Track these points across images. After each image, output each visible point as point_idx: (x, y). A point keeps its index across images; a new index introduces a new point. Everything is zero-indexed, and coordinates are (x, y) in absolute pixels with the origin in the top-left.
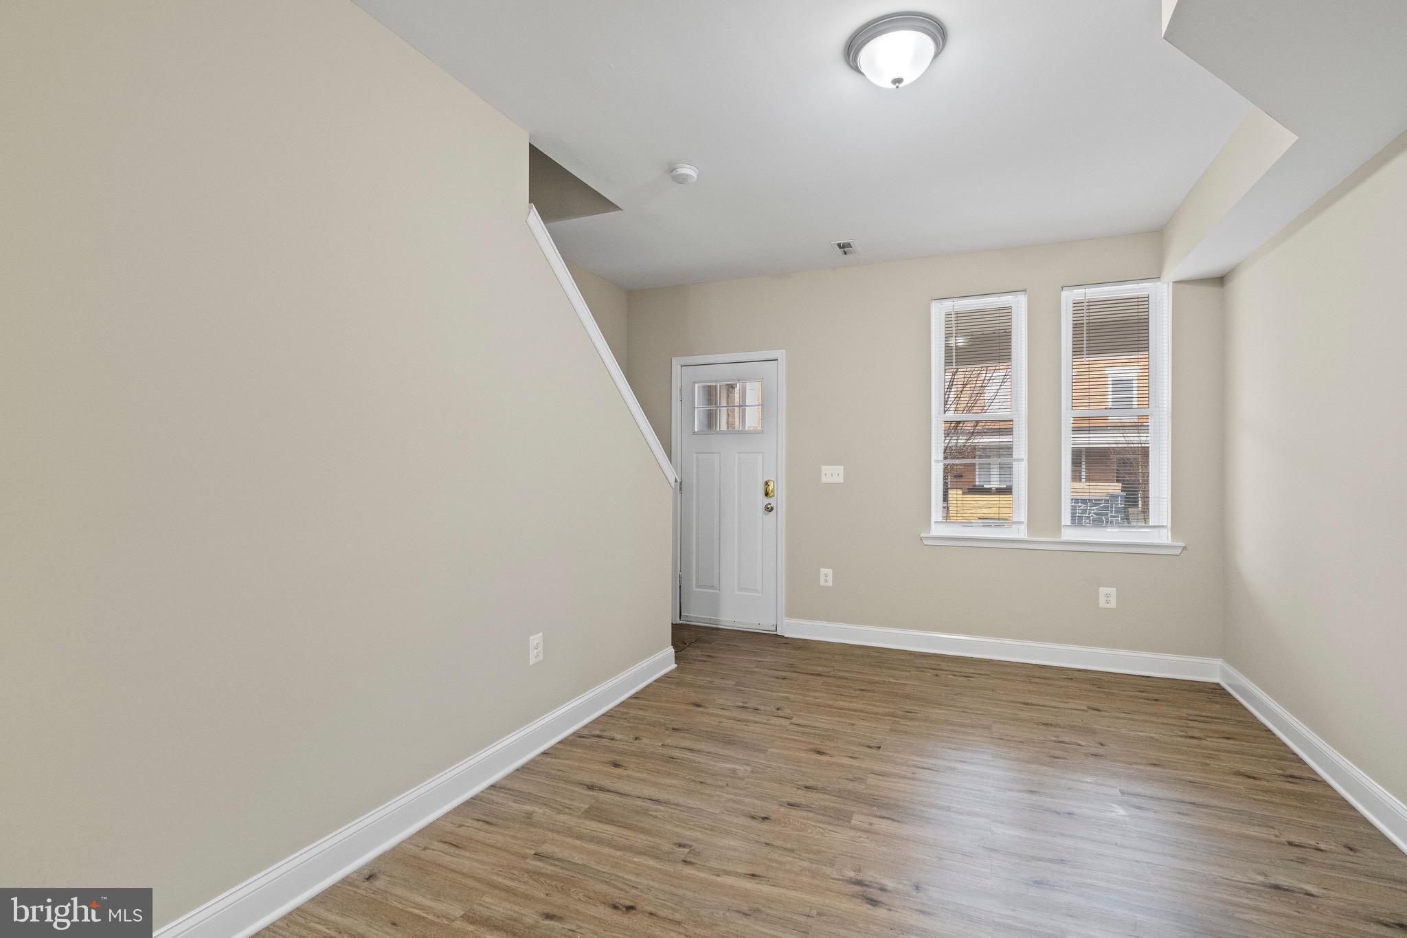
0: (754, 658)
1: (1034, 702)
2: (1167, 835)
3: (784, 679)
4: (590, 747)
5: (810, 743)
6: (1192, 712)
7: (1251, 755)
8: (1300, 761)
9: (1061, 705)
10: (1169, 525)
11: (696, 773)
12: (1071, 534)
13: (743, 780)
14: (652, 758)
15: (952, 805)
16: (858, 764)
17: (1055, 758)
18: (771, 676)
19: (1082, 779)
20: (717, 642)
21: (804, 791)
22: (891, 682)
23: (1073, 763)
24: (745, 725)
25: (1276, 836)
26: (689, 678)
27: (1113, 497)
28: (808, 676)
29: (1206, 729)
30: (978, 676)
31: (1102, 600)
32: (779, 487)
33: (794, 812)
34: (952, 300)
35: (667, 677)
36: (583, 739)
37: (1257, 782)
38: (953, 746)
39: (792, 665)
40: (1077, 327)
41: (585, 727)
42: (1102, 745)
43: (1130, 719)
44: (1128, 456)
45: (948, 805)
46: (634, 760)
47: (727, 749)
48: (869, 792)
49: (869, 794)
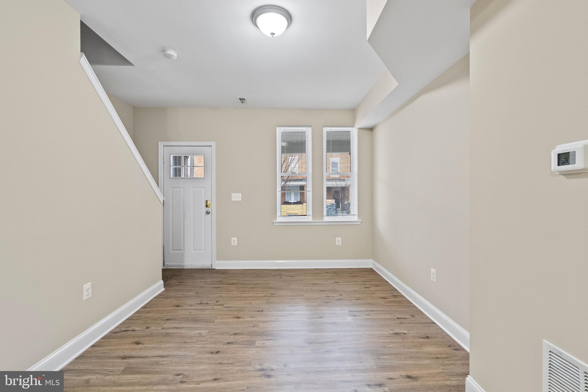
0: (203, 281)
1: (317, 283)
2: (364, 324)
3: (218, 288)
4: (122, 337)
5: (233, 314)
6: (365, 279)
7: (384, 291)
8: (396, 290)
9: (325, 283)
10: (357, 214)
11: (181, 339)
12: (327, 219)
13: (205, 336)
14: (157, 336)
15: (294, 329)
16: (255, 320)
17: (327, 303)
18: (212, 288)
19: (336, 309)
20: (184, 275)
21: (233, 336)
22: (263, 283)
23: (333, 304)
24: (203, 312)
25: (394, 317)
26: (171, 294)
27: (332, 205)
28: (229, 285)
29: (370, 284)
30: (296, 276)
31: (337, 242)
32: (212, 203)
33: (230, 346)
34: (284, 127)
35: (160, 295)
36: (117, 334)
37: (386, 300)
38: (291, 305)
39: (221, 281)
40: (328, 142)
41: (117, 327)
42: (341, 295)
43: (348, 284)
44: (337, 190)
45: (292, 329)
46: (147, 339)
47: (195, 324)
48: (261, 330)
49: (262, 331)
